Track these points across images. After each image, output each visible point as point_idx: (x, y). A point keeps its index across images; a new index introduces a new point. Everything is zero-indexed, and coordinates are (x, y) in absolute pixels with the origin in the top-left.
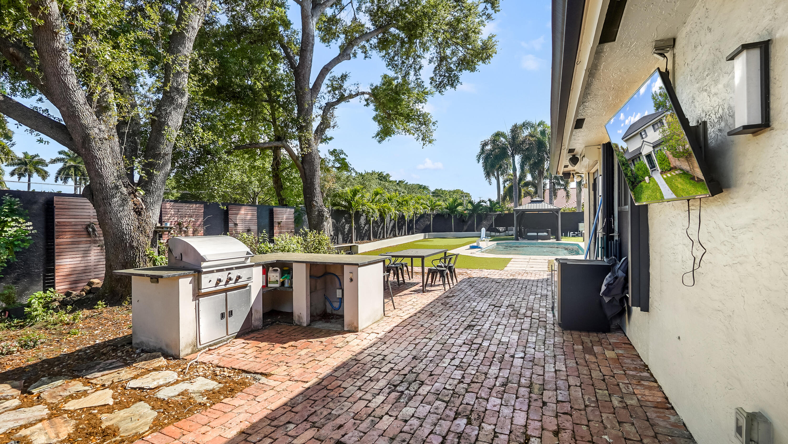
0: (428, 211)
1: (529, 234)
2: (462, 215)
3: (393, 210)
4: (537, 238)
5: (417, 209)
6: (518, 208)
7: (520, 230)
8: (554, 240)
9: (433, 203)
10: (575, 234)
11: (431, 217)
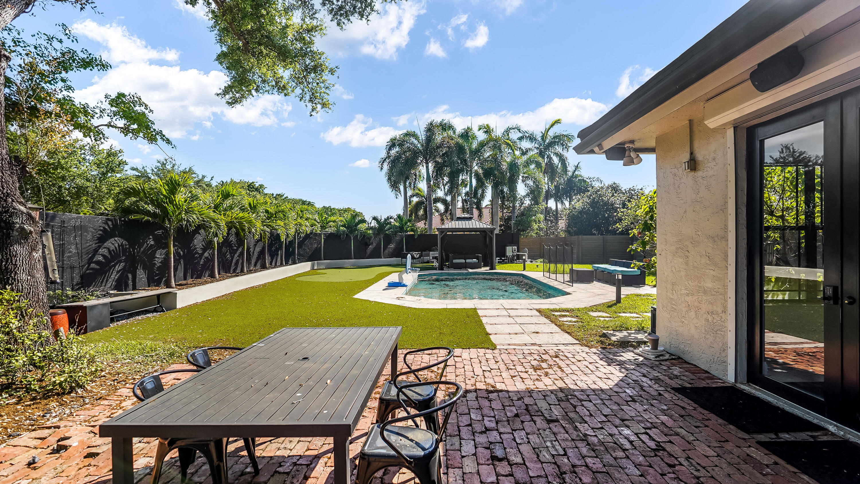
0: (318, 229)
1: (455, 261)
2: (364, 235)
3: (259, 224)
4: (466, 266)
5: (301, 225)
6: (442, 227)
8: (488, 268)
9: (323, 218)
10: (502, 259)
11: (321, 239)
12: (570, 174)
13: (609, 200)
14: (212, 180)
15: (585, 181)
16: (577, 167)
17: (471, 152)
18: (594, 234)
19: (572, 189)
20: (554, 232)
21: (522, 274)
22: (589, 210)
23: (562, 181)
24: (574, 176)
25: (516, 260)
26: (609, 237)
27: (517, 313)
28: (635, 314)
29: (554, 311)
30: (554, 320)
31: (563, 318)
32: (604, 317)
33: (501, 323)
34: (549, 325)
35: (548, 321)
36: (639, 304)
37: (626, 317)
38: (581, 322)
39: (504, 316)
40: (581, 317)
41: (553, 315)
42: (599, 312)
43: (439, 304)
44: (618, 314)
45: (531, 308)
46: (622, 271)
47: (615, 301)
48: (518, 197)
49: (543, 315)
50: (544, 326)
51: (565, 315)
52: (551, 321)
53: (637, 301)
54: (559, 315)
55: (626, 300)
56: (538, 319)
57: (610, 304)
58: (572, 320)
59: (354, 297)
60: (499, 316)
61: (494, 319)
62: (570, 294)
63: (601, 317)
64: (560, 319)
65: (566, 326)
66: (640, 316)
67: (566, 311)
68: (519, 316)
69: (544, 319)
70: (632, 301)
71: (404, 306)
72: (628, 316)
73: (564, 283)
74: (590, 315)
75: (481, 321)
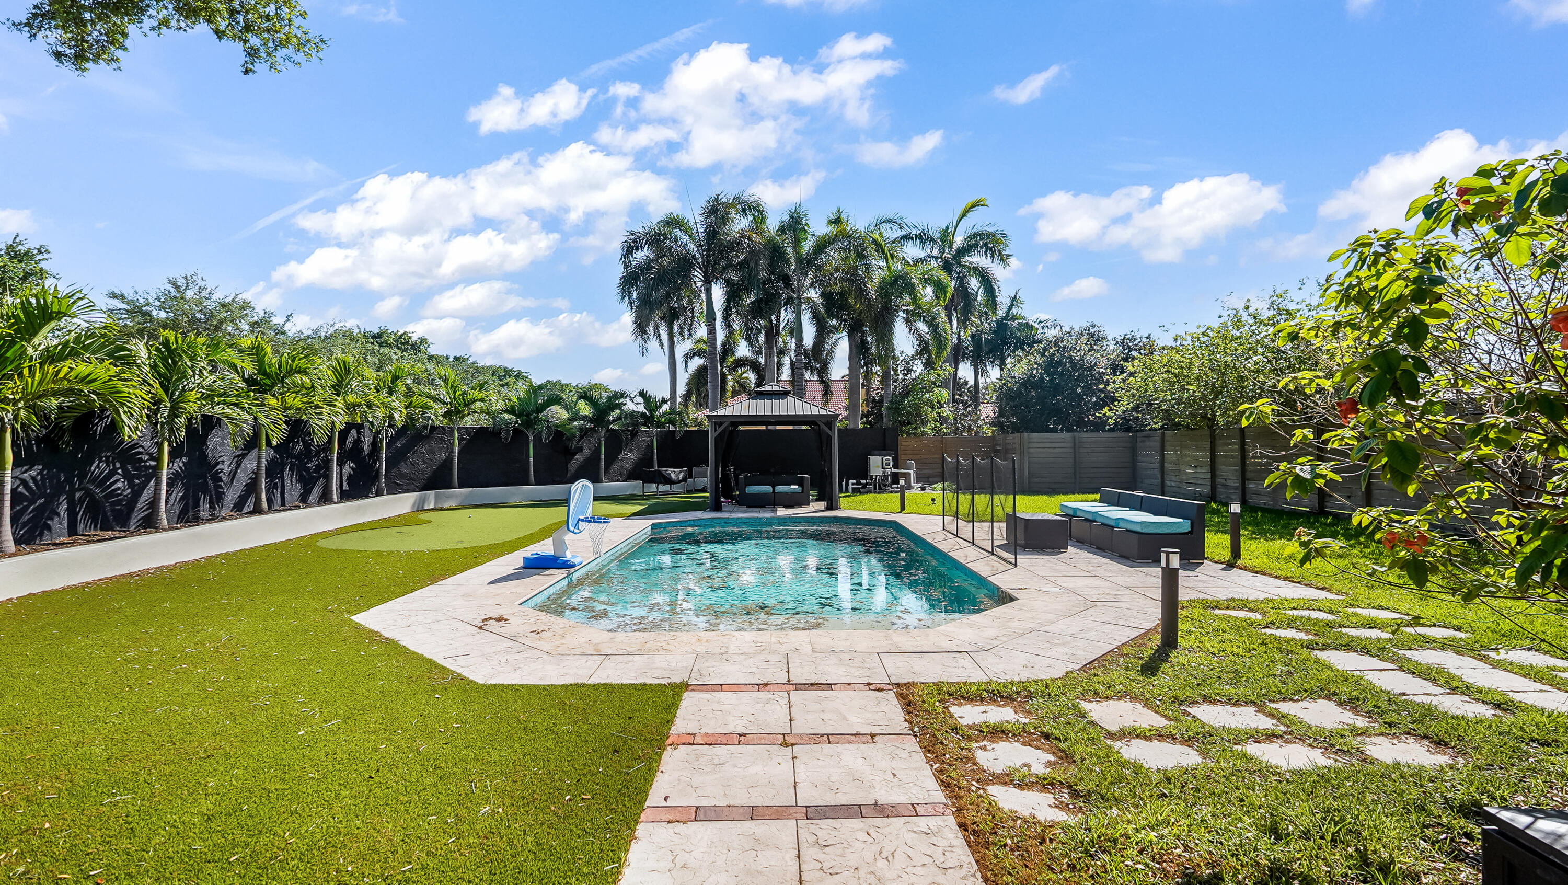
0: (439, 419)
1: (751, 489)
2: (560, 433)
4: (772, 502)
6: (721, 412)
7: (726, 476)
8: (822, 505)
9: (458, 393)
10: (860, 484)
11: (453, 439)
12: (1001, 313)
13: (1082, 358)
14: (287, 321)
15: (1030, 327)
16: (1014, 300)
17: (800, 260)
18: (1054, 430)
19: (1005, 342)
20: (970, 426)
21: (895, 522)
22: (1042, 378)
23: (986, 325)
24: (1008, 316)
25: (890, 485)
26: (1087, 437)
27: (822, 716)
28: (1251, 710)
29: (964, 698)
30: (953, 774)
31: (994, 745)
32: (1148, 734)
33: (723, 803)
34: (934, 822)
35: (932, 784)
36: (1235, 650)
37: (1229, 731)
38: (1070, 787)
39: (764, 738)
40: (1063, 746)
41: (956, 729)
42: (1121, 703)
43: (584, 654)
44: (1188, 709)
45: (880, 678)
46: (1142, 523)
47: (1157, 640)
48: (901, 358)
49: (916, 729)
50: (909, 837)
51: (1003, 732)
52: (946, 785)
53: (1226, 636)
54: (981, 731)
55: (1189, 632)
56: (894, 764)
57: (1147, 653)
58: (1028, 765)
59: (353, 618)
60: (744, 735)
61: (716, 761)
62: (1012, 599)
63: (1138, 736)
64: (982, 757)
65: (1009, 841)
66: (1274, 721)
67: (1002, 697)
68: (822, 735)
69: (919, 758)
70: (1207, 633)
71: (449, 670)
72: (1233, 726)
73: (993, 554)
74: (1092, 723)
75: (644, 792)
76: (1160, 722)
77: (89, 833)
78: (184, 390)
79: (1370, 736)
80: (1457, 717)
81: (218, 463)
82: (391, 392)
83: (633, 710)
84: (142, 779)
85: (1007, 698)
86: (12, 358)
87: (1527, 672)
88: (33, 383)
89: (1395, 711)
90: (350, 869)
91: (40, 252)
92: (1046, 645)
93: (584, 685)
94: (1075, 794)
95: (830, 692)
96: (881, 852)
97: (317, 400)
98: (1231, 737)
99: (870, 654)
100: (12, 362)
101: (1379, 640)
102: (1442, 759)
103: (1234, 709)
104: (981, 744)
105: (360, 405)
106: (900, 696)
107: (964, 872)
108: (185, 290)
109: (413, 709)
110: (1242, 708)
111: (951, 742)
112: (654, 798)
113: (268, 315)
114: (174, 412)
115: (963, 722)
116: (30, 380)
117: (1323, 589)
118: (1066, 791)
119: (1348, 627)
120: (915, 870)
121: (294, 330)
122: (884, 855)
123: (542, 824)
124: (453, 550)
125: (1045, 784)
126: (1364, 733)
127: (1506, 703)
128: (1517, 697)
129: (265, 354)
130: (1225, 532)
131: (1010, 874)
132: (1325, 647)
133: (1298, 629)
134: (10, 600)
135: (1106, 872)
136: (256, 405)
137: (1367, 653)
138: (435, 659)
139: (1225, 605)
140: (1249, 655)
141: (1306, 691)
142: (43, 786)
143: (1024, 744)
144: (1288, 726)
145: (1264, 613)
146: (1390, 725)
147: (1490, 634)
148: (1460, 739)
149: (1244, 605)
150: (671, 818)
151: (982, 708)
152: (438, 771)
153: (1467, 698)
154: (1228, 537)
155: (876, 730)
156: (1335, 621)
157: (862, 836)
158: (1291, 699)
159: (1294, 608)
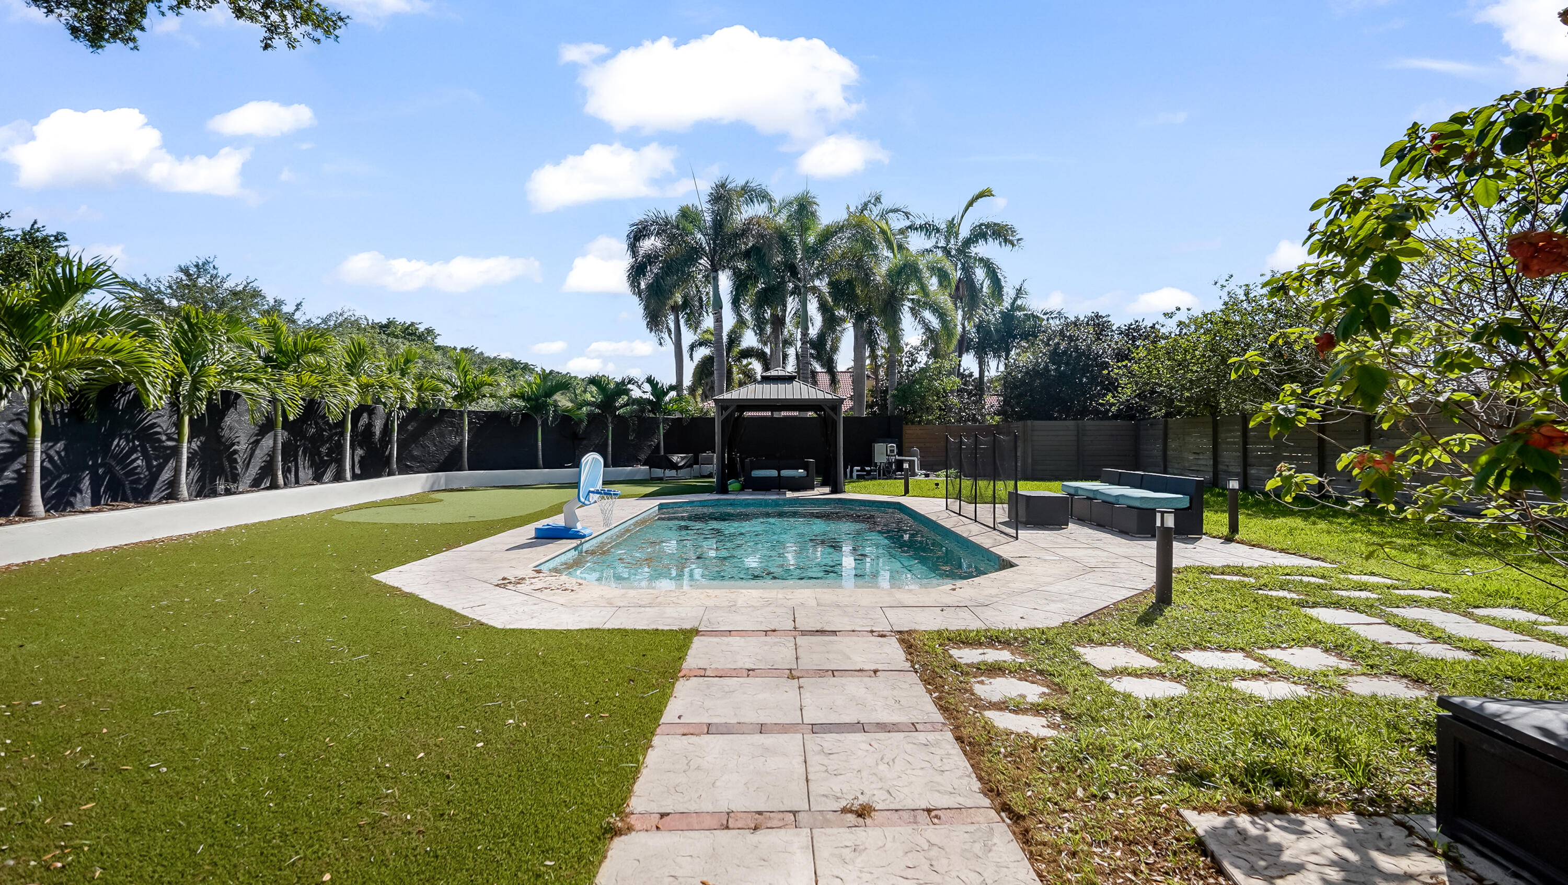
1: (757, 473)
4: (779, 485)
6: (726, 396)
7: (732, 462)
8: (827, 490)
9: (468, 377)
10: (865, 471)
11: (463, 423)
12: (1007, 304)
13: (1089, 347)
14: (297, 309)
15: (1036, 318)
16: (1019, 292)
17: (806, 249)
18: (1059, 418)
19: (1010, 334)
20: (974, 415)
21: (899, 503)
22: (1047, 367)
23: (993, 316)
24: (1014, 307)
25: (895, 471)
26: (1088, 422)
27: (827, 656)
28: (1240, 655)
29: (963, 643)
30: (952, 701)
31: (991, 680)
32: (1139, 673)
33: (734, 721)
34: (931, 737)
35: (931, 708)
36: (1228, 607)
37: (1217, 671)
38: (1062, 711)
39: (772, 672)
40: (1057, 680)
41: (955, 666)
42: (1115, 648)
43: (597, 606)
44: (1180, 655)
45: (883, 627)
46: (1142, 498)
47: (1152, 598)
48: (906, 350)
49: (917, 666)
50: (909, 748)
51: (1000, 669)
52: (944, 709)
53: (1219, 596)
54: (979, 669)
55: (1184, 593)
56: (895, 693)
57: (1142, 609)
58: (1024, 697)
59: (374, 577)
60: (753, 670)
61: (727, 689)
62: (1012, 565)
63: (1129, 674)
64: (979, 689)
65: (1002, 750)
66: (1261, 664)
67: (1000, 642)
68: (827, 671)
69: (920, 689)
70: (1201, 593)
71: (468, 618)
72: (1221, 667)
73: (994, 529)
74: (1086, 664)
75: (658, 712)
76: (1151, 663)
77: (144, 736)
78: (203, 365)
79: (1352, 676)
80: (1437, 659)
81: (233, 444)
82: (403, 374)
83: (646, 650)
84: (187, 698)
85: (1004, 643)
86: (40, 328)
87: (1507, 626)
88: (61, 352)
89: (1378, 655)
90: (387, 765)
91: (57, 240)
92: (1044, 601)
93: (598, 630)
94: (1066, 716)
95: (835, 638)
96: (882, 759)
97: (331, 379)
98: (1218, 675)
99: (873, 607)
100: (40, 332)
101: (1367, 599)
102: (1420, 693)
103: (1224, 654)
104: (979, 679)
105: (372, 386)
106: (902, 641)
107: (960, 773)
108: (197, 278)
109: (436, 647)
110: (1231, 654)
111: (951, 677)
112: (670, 714)
113: (279, 303)
114: (195, 387)
115: (963, 661)
116: (58, 350)
117: (1317, 559)
118: (1059, 715)
119: (1339, 589)
120: (914, 772)
121: (303, 319)
122: (886, 760)
123: (564, 735)
124: (466, 523)
125: (1036, 710)
126: (1347, 673)
127: (1485, 649)
128: (1496, 645)
129: (281, 333)
130: (1225, 511)
131: (1003, 774)
132: (1315, 605)
133: (1290, 591)
134: (43, 560)
135: (1093, 772)
136: (275, 381)
137: (1356, 610)
138: (454, 608)
139: (1221, 570)
140: (1240, 611)
141: (1294, 640)
142: (96, 701)
143: (1020, 679)
144: (1274, 668)
145: (1257, 578)
146: (1372, 667)
147: (1476, 594)
148: (1437, 676)
149: (1239, 571)
150: (685, 732)
151: (981, 651)
152: (464, 695)
153: (1449, 647)
154: (1227, 515)
155: (880, 667)
156: (1326, 584)
157: (865, 746)
158: (1279, 647)
159: (1287, 574)
